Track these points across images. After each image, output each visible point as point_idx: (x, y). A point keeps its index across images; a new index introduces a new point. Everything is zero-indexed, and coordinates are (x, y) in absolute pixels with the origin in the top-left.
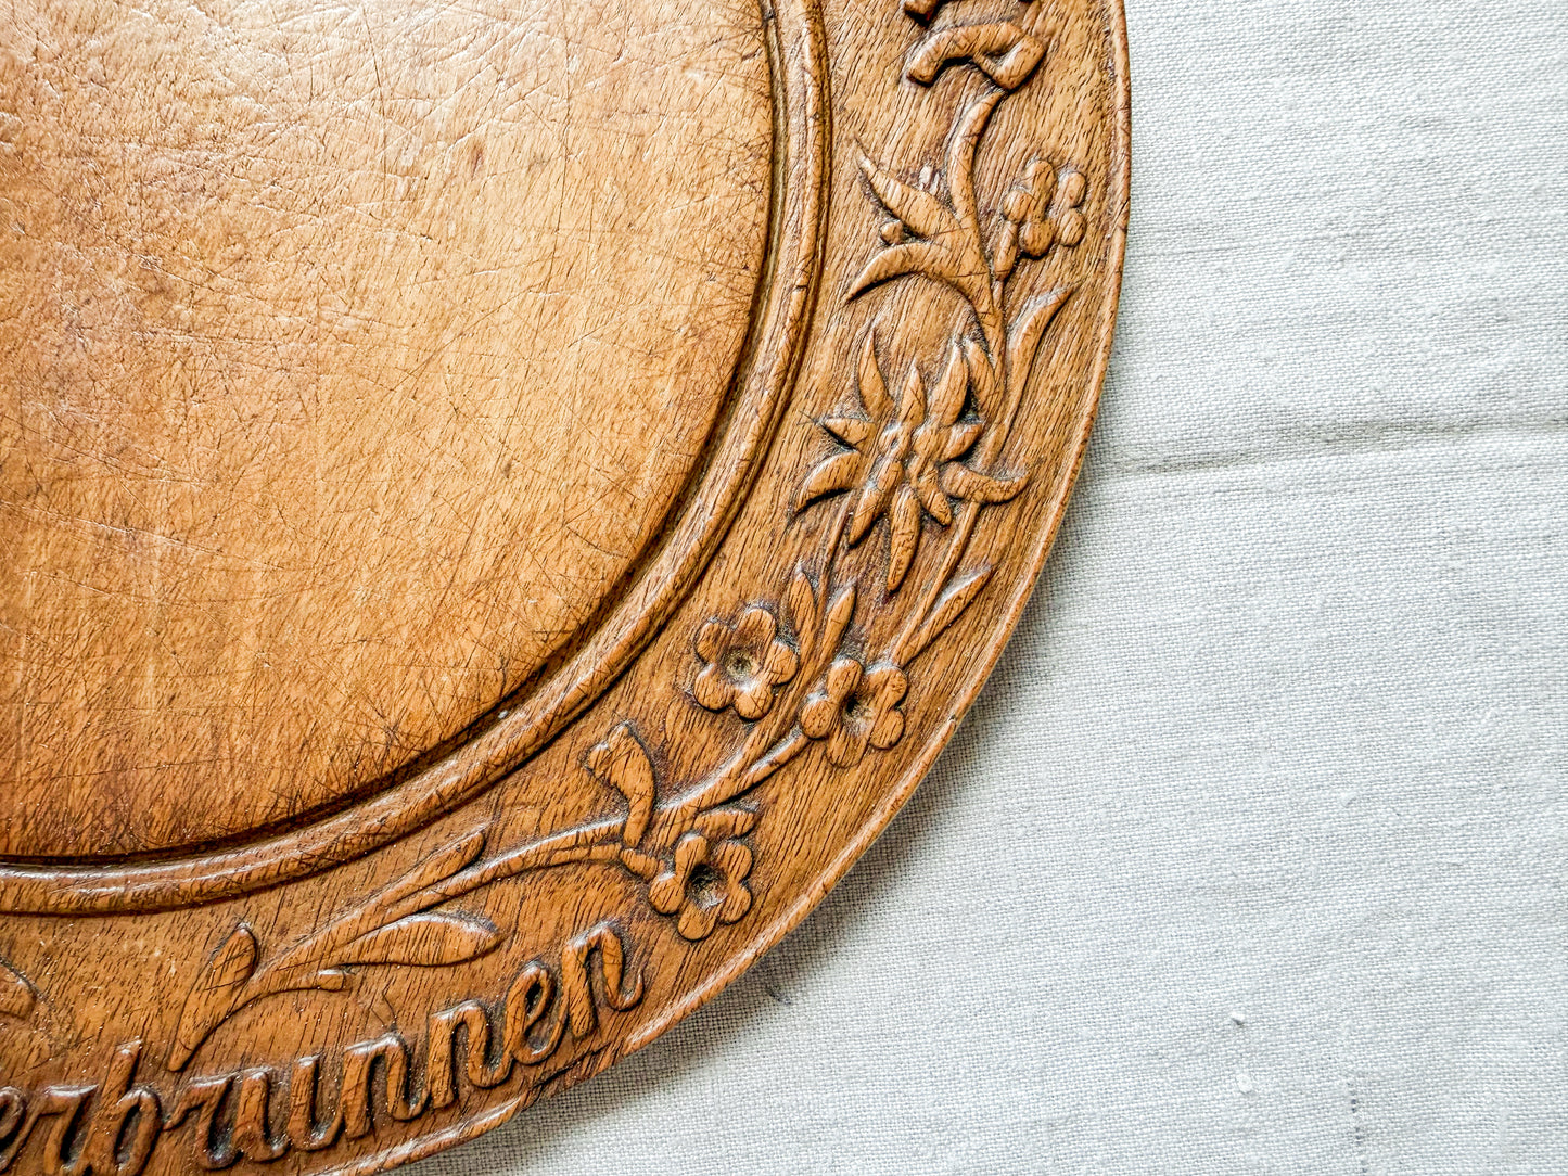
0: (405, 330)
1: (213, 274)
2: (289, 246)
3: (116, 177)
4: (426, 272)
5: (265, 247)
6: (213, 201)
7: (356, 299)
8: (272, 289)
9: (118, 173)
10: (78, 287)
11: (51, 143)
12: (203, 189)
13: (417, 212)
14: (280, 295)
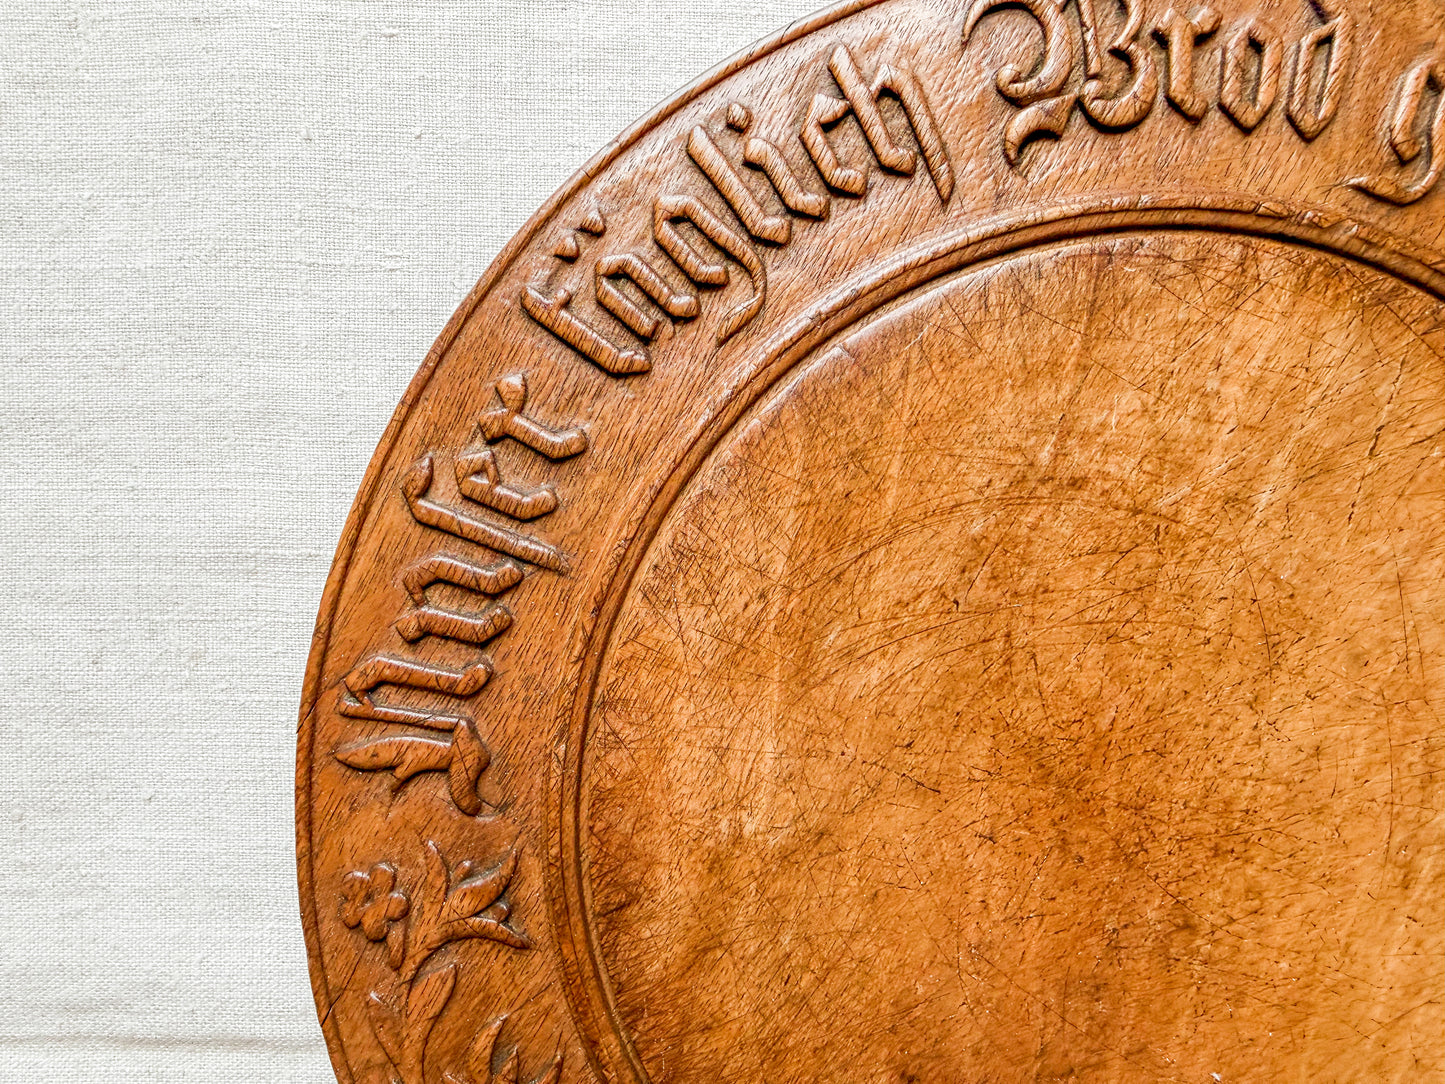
0: (1384, 990)
1: (1232, 921)
2: (1297, 909)
3: (1162, 830)
4: (1408, 947)
5: (1278, 905)
6: (1238, 863)
7: (1347, 960)
8: (1279, 940)
9: (1164, 828)
10: (1120, 914)
11: (1112, 795)
12: (1232, 851)
13: (1407, 898)
14: (1284, 946)
